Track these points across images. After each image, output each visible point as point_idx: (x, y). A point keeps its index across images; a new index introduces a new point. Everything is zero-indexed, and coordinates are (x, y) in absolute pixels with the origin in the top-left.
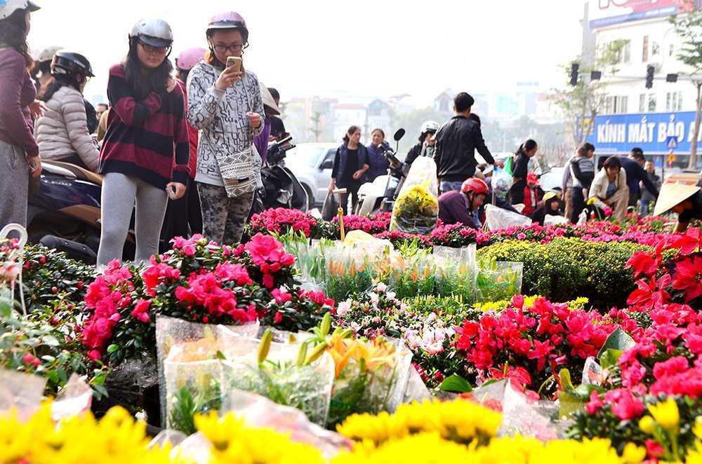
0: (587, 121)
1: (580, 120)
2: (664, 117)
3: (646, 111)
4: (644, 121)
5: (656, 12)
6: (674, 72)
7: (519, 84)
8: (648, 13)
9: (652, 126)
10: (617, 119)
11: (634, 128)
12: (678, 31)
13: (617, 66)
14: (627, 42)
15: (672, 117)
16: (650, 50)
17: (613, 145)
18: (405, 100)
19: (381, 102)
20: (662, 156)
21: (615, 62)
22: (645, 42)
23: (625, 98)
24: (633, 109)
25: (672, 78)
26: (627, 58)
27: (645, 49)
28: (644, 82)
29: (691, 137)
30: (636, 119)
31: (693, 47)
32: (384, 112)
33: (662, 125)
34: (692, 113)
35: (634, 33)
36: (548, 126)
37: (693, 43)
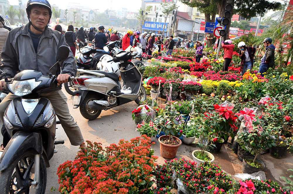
0: (143, 22)
1: (142, 22)
2: (158, 23)
3: (155, 21)
4: (154, 23)
5: (158, 1)
6: (161, 15)
7: (123, 9)
8: (156, 1)
9: (156, 25)
10: (149, 23)
11: (152, 25)
12: (162, 6)
13: (150, 11)
14: (152, 7)
15: (160, 23)
16: (156, 9)
17: (148, 28)
18: (97, 11)
19: (92, 11)
20: (157, 31)
21: (149, 10)
22: (155, 7)
23: (151, 18)
24: (152, 21)
25: (161, 16)
26: (152, 10)
27: (155, 8)
28: (156, 16)
29: (163, 28)
30: (153, 23)
31: (165, 10)
32: (93, 13)
33: (158, 25)
34: (164, 23)
35: (153, 5)
36: (130, 19)
37: (165, 9)
